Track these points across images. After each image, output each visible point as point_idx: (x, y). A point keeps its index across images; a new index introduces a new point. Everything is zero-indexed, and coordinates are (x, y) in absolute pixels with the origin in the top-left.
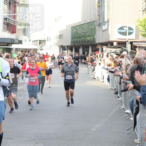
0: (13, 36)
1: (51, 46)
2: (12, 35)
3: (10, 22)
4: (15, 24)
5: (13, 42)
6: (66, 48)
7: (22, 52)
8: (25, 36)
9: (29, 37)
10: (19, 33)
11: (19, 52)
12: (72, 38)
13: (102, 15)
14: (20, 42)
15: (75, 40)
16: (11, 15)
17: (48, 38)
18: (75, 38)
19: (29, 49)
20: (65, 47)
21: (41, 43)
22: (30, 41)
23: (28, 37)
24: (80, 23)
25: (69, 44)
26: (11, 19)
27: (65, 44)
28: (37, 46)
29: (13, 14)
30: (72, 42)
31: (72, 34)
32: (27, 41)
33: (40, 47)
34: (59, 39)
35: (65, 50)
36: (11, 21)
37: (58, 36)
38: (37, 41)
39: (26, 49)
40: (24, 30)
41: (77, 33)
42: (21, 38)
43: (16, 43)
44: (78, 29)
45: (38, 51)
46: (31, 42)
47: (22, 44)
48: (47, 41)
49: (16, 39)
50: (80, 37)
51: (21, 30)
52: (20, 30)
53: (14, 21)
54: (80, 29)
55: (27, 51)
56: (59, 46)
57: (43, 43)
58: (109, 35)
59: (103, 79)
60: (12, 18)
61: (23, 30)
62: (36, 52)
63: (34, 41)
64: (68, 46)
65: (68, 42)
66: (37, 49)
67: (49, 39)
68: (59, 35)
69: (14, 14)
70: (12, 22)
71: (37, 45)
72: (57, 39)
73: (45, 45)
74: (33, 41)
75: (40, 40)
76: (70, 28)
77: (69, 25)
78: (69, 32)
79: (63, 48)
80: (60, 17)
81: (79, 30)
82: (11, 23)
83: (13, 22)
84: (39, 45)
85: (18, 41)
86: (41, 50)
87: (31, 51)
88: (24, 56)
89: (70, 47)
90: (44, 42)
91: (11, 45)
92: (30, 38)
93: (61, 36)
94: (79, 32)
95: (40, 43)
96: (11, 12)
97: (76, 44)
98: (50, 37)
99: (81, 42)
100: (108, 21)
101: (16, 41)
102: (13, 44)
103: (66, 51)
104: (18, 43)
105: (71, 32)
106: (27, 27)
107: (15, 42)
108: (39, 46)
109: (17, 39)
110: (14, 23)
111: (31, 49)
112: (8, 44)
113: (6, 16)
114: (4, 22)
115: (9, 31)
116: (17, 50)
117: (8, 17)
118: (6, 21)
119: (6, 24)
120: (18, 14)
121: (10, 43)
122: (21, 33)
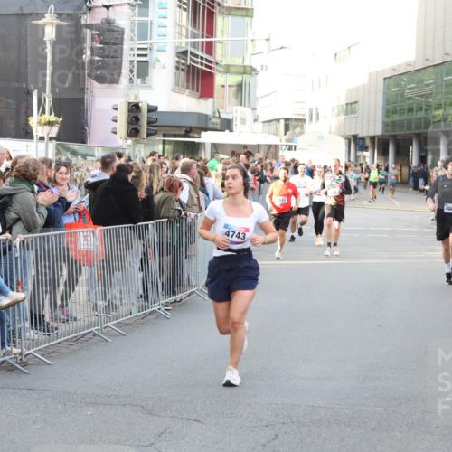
0: (205, 107)
1: (321, 138)
2: (202, 102)
3: (197, 62)
4: (211, 68)
5: (203, 124)
6: (368, 142)
7: (233, 154)
8: (241, 105)
9: (254, 109)
10: (223, 97)
11: (221, 156)
12: (387, 113)
14: (227, 125)
15: (396, 118)
16: (198, 42)
17: (311, 110)
18: (395, 112)
19: (253, 146)
20: (363, 139)
21: (291, 128)
22: (255, 120)
23: (250, 110)
24: (410, 65)
25: (378, 130)
26: (200, 54)
27: (364, 132)
28: (278, 138)
29: (205, 39)
30: (385, 125)
31: (387, 101)
32: (247, 123)
33: (287, 140)
34: (346, 114)
35: (366, 149)
36: (199, 60)
37: (345, 106)
38: (278, 120)
41: (402, 95)
42: (228, 113)
43: (215, 126)
44: (405, 85)
45: (281, 153)
46: (259, 126)
47: (231, 131)
48: (307, 121)
49: (214, 117)
50: (410, 110)
51: (229, 86)
52: (227, 87)
53: (207, 60)
54: (413, 85)
56: (345, 139)
57: (295, 127)
60: (203, 51)
61: (234, 89)
62: (276, 156)
63: (269, 122)
64: (372, 138)
65: (373, 126)
66: (276, 146)
67: (315, 115)
68: (347, 104)
69: (207, 37)
70: (202, 64)
71: (277, 134)
72: (339, 115)
73: (302, 133)
74: (264, 122)
75: (286, 120)
76: (381, 82)
77: (377, 73)
78: (376, 93)
79: (357, 142)
80: (349, 48)
81: (409, 89)
82: (199, 66)
83: (204, 62)
84: (285, 134)
85: (218, 121)
86: (290, 149)
87: (258, 152)
89: (379, 139)
90: (300, 124)
91: (200, 133)
92: (258, 112)
93: (351, 108)
94: (408, 93)
95: (287, 129)
96: (200, 33)
97: (398, 132)
98: (317, 109)
99: (413, 125)
101: (214, 120)
102: (206, 130)
103: (367, 154)
104: (218, 127)
105: (384, 93)
106: (247, 77)
107: (211, 126)
108: (284, 138)
109: (217, 115)
110: (207, 66)
111: (258, 145)
112: (189, 131)
113: (184, 45)
114: (178, 62)
115: (193, 89)
116: (216, 148)
117: (190, 49)
118: (183, 61)
119: (183, 70)
120: (221, 39)
121: (195, 128)
122: (229, 97)
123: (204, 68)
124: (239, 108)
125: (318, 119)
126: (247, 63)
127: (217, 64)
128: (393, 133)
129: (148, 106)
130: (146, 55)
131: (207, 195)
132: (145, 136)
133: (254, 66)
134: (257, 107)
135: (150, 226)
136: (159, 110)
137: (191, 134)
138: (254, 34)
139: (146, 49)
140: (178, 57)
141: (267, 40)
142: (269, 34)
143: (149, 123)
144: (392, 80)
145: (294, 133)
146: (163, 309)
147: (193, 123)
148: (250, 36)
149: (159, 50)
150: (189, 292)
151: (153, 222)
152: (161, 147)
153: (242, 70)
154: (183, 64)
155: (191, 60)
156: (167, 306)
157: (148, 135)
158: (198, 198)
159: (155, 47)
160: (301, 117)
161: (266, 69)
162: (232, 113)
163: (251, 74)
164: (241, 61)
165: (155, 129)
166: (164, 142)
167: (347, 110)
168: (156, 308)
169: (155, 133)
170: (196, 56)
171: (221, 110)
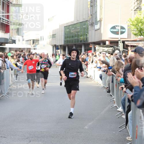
0: (7, 36)
1: (44, 46)
2: (6, 34)
3: (4, 22)
4: (8, 23)
6: (59, 47)
7: (16, 51)
8: (18, 35)
9: (23, 37)
10: (13, 33)
11: (12, 52)
12: (65, 38)
13: (95, 15)
14: (14, 42)
15: (68, 39)
16: (4, 15)
17: (41, 37)
18: (68, 37)
19: (22, 48)
21: (35, 43)
22: (23, 40)
23: (21, 37)
24: (72, 22)
25: (62, 43)
27: (58, 44)
28: (31, 46)
29: (7, 14)
30: (65, 41)
31: (65, 34)
32: (20, 41)
33: (33, 47)
34: (52, 38)
35: (59, 49)
38: (31, 40)
39: (20, 49)
40: (18, 29)
41: (70, 32)
42: (14, 38)
44: (71, 29)
46: (24, 42)
47: (15, 43)
48: (40, 40)
50: (73, 37)
51: (15, 29)
52: (14, 30)
54: (73, 29)
56: (52, 46)
58: (102, 34)
60: (6, 18)
61: (16, 30)
63: (28, 41)
64: (61, 46)
65: (61, 42)
66: (30, 49)
67: (42, 38)
68: (52, 35)
70: (6, 22)
71: (30, 44)
72: (50, 38)
73: (38, 44)
74: (26, 41)
75: (33, 40)
76: (64, 27)
77: (62, 25)
78: (62, 31)
79: (56, 47)
80: (53, 17)
84: (33, 44)
85: (11, 40)
86: (34, 49)
87: (24, 50)
89: (63, 46)
90: (38, 41)
92: (24, 38)
93: (54, 36)
94: (72, 31)
95: (33, 43)
96: (5, 12)
97: (69, 44)
98: (43, 37)
99: (74, 41)
100: (100, 21)
102: (7, 43)
103: (59, 51)
104: (11, 42)
105: (64, 31)
106: (20, 26)
107: (9, 42)
108: (33, 46)
111: (24, 48)
112: (2, 44)
115: (3, 30)
116: (11, 49)
117: (2, 17)
120: (11, 14)
121: (4, 43)
122: (15, 33)
124: (18, 36)
125: (43, 40)
127: (10, 22)
128: (67, 44)
134: (24, 36)
144: (67, 27)
145: (35, 44)
147: (3, 41)
150: (2, 96)
153: (19, 24)
155: (2, 21)
158: (5, 65)
160: (38, 39)
162: (15, 38)
167: (52, 37)
170: (4, 19)
171: (12, 37)
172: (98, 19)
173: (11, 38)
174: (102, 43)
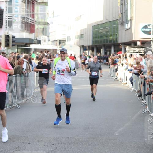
0: (32, 36)
1: (71, 46)
2: (31, 34)
3: (29, 21)
4: (33, 23)
5: (31, 42)
6: (87, 48)
8: (44, 35)
9: (48, 37)
10: (38, 33)
11: (37, 53)
12: (93, 38)
13: (125, 13)
14: (39, 42)
15: (97, 39)
16: (29, 14)
17: (68, 37)
18: (96, 37)
19: (48, 49)
21: (61, 43)
22: (49, 41)
24: (101, 21)
25: (90, 43)
27: (86, 44)
28: (57, 47)
29: (32, 13)
30: (93, 42)
31: (93, 34)
32: (46, 41)
34: (80, 38)
35: (86, 50)
36: (29, 20)
37: (79, 36)
38: (57, 41)
39: (45, 50)
41: (99, 32)
44: (100, 28)
45: (58, 52)
47: (41, 44)
49: (35, 39)
50: (101, 37)
51: (40, 29)
53: (32, 20)
54: (102, 28)
55: (47, 51)
56: (80, 47)
58: (133, 34)
59: (127, 80)
60: (31, 17)
62: (56, 53)
63: (54, 41)
64: (89, 46)
66: (56, 50)
67: (69, 39)
68: (80, 35)
69: (32, 12)
70: (30, 22)
71: (56, 45)
72: (77, 38)
73: (65, 45)
74: (52, 41)
75: (60, 40)
76: (92, 26)
77: (90, 24)
78: (90, 31)
79: (84, 48)
80: (81, 16)
81: (101, 30)
82: (29, 22)
83: (31, 21)
84: (59, 45)
85: (36, 41)
87: (50, 51)
88: (43, 57)
89: (91, 47)
90: (64, 42)
91: (30, 45)
92: (50, 38)
93: (81, 36)
94: (101, 31)
95: (60, 43)
96: (30, 11)
98: (70, 37)
99: (103, 42)
100: (131, 20)
101: (35, 41)
102: (32, 44)
103: (87, 52)
104: (36, 43)
105: (93, 31)
106: (46, 26)
107: (34, 42)
108: (59, 46)
110: (32, 22)
111: (50, 49)
112: (26, 45)
113: (24, 15)
114: (22, 21)
115: (27, 30)
116: (36, 50)
117: (26, 16)
118: (24, 21)
119: (24, 24)
120: (37, 13)
121: (28, 43)
122: (40, 33)
123: (31, 23)
125: (70, 40)
126: (46, 21)
127: (36, 21)
128: (96, 45)
129: (12, 36)
130: (11, 19)
131: (32, 66)
132: (11, 46)
133: (48, 22)
134: (50, 36)
135: (13, 77)
136: (16, 37)
137: (27, 45)
138: (48, 11)
139: (11, 16)
140: (23, 19)
141: (53, 13)
142: (53, 11)
143: (12, 42)
144: (96, 27)
145: (62, 45)
146: (18, 105)
147: (28, 42)
148: (47, 12)
149: (16, 17)
150: (26, 99)
151: (14, 75)
152: (17, 50)
153: (44, 23)
154: (24, 22)
155: (27, 20)
156: (19, 104)
157: (12, 46)
158: (29, 67)
159: (14, 16)
160: (64, 39)
161: (52, 23)
162: (41, 38)
163: (47, 25)
164: (44, 20)
165: (15, 44)
166: (18, 48)
167: (80, 37)
168: (15, 105)
169: (14, 45)
170: (29, 19)
171: (37, 37)
172: (129, 18)
173: (36, 39)
174: (133, 44)
